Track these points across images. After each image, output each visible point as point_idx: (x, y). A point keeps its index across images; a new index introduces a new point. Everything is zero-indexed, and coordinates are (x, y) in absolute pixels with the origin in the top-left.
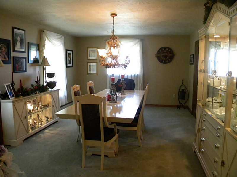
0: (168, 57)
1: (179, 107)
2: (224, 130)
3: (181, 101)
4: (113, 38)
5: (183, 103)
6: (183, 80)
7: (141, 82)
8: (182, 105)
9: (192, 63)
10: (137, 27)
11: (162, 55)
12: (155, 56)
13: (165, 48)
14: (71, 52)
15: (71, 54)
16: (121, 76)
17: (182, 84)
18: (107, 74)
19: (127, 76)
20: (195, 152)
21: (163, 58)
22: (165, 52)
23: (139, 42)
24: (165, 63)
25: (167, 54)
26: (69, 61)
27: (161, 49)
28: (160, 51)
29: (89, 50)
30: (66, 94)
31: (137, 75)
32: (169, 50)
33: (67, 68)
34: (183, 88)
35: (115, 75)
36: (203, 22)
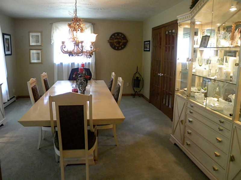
0: (121, 44)
1: (134, 95)
2: (233, 124)
3: (136, 89)
4: (76, 20)
5: (137, 92)
6: (137, 68)
7: (94, 71)
8: (137, 93)
9: (148, 50)
10: (94, 9)
11: (115, 41)
12: (107, 42)
13: (118, 34)
14: (9, 36)
15: (8, 39)
16: (70, 64)
17: (136, 71)
18: (54, 62)
19: (77, 64)
20: (175, 144)
21: (116, 45)
22: (118, 37)
23: (90, 26)
24: (118, 49)
25: (120, 40)
26: (7, 48)
27: (114, 35)
28: (113, 37)
29: (31, 34)
30: (7, 89)
31: (89, 63)
32: (123, 36)
33: (6, 56)
34: (137, 75)
35: (63, 64)
36: (190, 6)
